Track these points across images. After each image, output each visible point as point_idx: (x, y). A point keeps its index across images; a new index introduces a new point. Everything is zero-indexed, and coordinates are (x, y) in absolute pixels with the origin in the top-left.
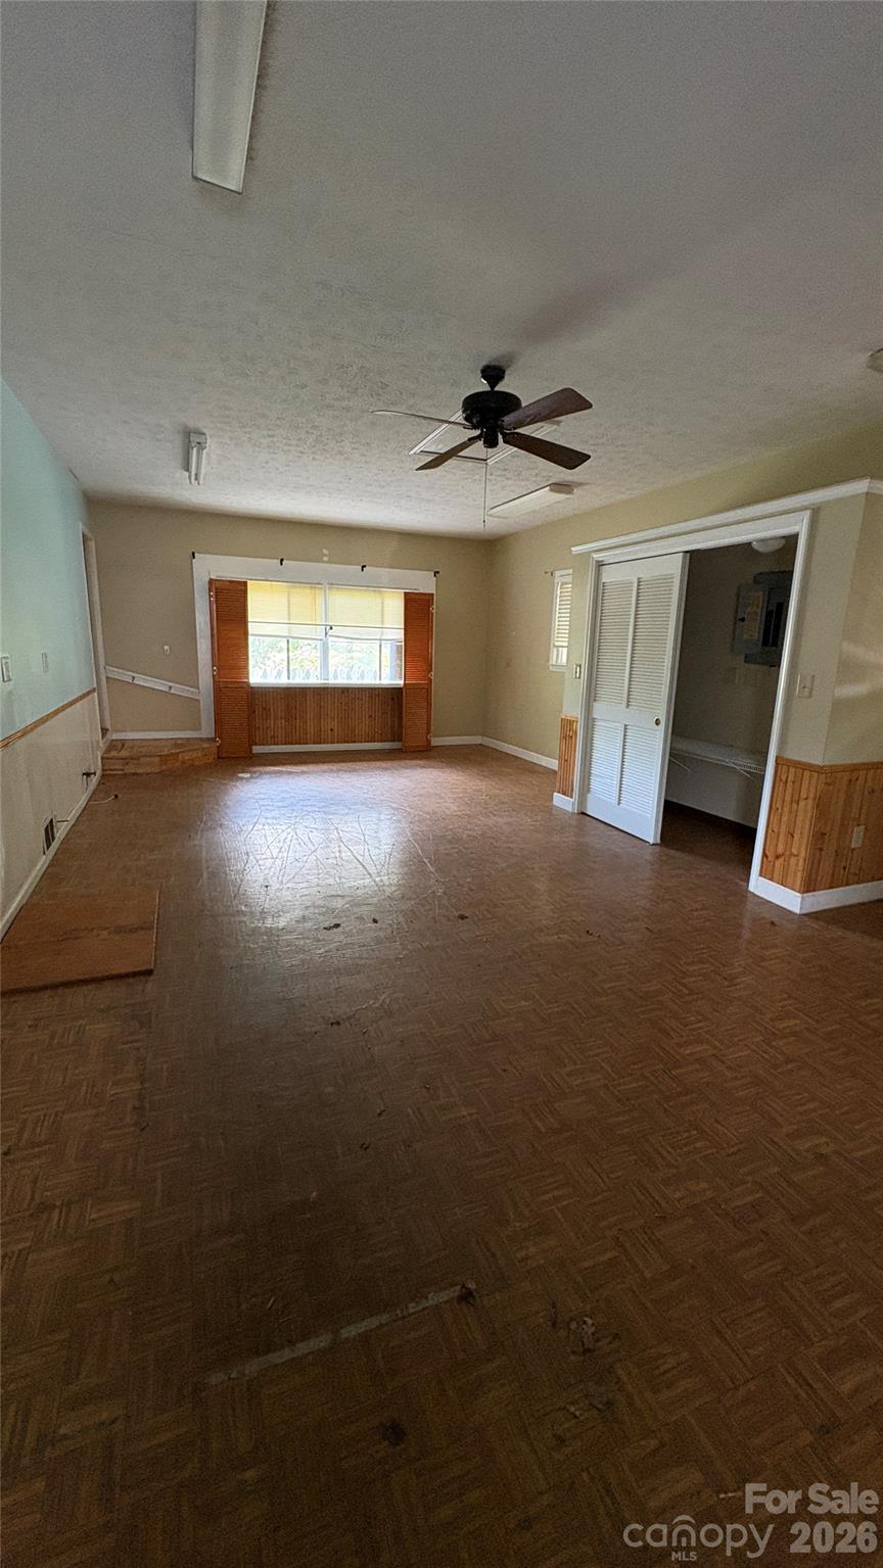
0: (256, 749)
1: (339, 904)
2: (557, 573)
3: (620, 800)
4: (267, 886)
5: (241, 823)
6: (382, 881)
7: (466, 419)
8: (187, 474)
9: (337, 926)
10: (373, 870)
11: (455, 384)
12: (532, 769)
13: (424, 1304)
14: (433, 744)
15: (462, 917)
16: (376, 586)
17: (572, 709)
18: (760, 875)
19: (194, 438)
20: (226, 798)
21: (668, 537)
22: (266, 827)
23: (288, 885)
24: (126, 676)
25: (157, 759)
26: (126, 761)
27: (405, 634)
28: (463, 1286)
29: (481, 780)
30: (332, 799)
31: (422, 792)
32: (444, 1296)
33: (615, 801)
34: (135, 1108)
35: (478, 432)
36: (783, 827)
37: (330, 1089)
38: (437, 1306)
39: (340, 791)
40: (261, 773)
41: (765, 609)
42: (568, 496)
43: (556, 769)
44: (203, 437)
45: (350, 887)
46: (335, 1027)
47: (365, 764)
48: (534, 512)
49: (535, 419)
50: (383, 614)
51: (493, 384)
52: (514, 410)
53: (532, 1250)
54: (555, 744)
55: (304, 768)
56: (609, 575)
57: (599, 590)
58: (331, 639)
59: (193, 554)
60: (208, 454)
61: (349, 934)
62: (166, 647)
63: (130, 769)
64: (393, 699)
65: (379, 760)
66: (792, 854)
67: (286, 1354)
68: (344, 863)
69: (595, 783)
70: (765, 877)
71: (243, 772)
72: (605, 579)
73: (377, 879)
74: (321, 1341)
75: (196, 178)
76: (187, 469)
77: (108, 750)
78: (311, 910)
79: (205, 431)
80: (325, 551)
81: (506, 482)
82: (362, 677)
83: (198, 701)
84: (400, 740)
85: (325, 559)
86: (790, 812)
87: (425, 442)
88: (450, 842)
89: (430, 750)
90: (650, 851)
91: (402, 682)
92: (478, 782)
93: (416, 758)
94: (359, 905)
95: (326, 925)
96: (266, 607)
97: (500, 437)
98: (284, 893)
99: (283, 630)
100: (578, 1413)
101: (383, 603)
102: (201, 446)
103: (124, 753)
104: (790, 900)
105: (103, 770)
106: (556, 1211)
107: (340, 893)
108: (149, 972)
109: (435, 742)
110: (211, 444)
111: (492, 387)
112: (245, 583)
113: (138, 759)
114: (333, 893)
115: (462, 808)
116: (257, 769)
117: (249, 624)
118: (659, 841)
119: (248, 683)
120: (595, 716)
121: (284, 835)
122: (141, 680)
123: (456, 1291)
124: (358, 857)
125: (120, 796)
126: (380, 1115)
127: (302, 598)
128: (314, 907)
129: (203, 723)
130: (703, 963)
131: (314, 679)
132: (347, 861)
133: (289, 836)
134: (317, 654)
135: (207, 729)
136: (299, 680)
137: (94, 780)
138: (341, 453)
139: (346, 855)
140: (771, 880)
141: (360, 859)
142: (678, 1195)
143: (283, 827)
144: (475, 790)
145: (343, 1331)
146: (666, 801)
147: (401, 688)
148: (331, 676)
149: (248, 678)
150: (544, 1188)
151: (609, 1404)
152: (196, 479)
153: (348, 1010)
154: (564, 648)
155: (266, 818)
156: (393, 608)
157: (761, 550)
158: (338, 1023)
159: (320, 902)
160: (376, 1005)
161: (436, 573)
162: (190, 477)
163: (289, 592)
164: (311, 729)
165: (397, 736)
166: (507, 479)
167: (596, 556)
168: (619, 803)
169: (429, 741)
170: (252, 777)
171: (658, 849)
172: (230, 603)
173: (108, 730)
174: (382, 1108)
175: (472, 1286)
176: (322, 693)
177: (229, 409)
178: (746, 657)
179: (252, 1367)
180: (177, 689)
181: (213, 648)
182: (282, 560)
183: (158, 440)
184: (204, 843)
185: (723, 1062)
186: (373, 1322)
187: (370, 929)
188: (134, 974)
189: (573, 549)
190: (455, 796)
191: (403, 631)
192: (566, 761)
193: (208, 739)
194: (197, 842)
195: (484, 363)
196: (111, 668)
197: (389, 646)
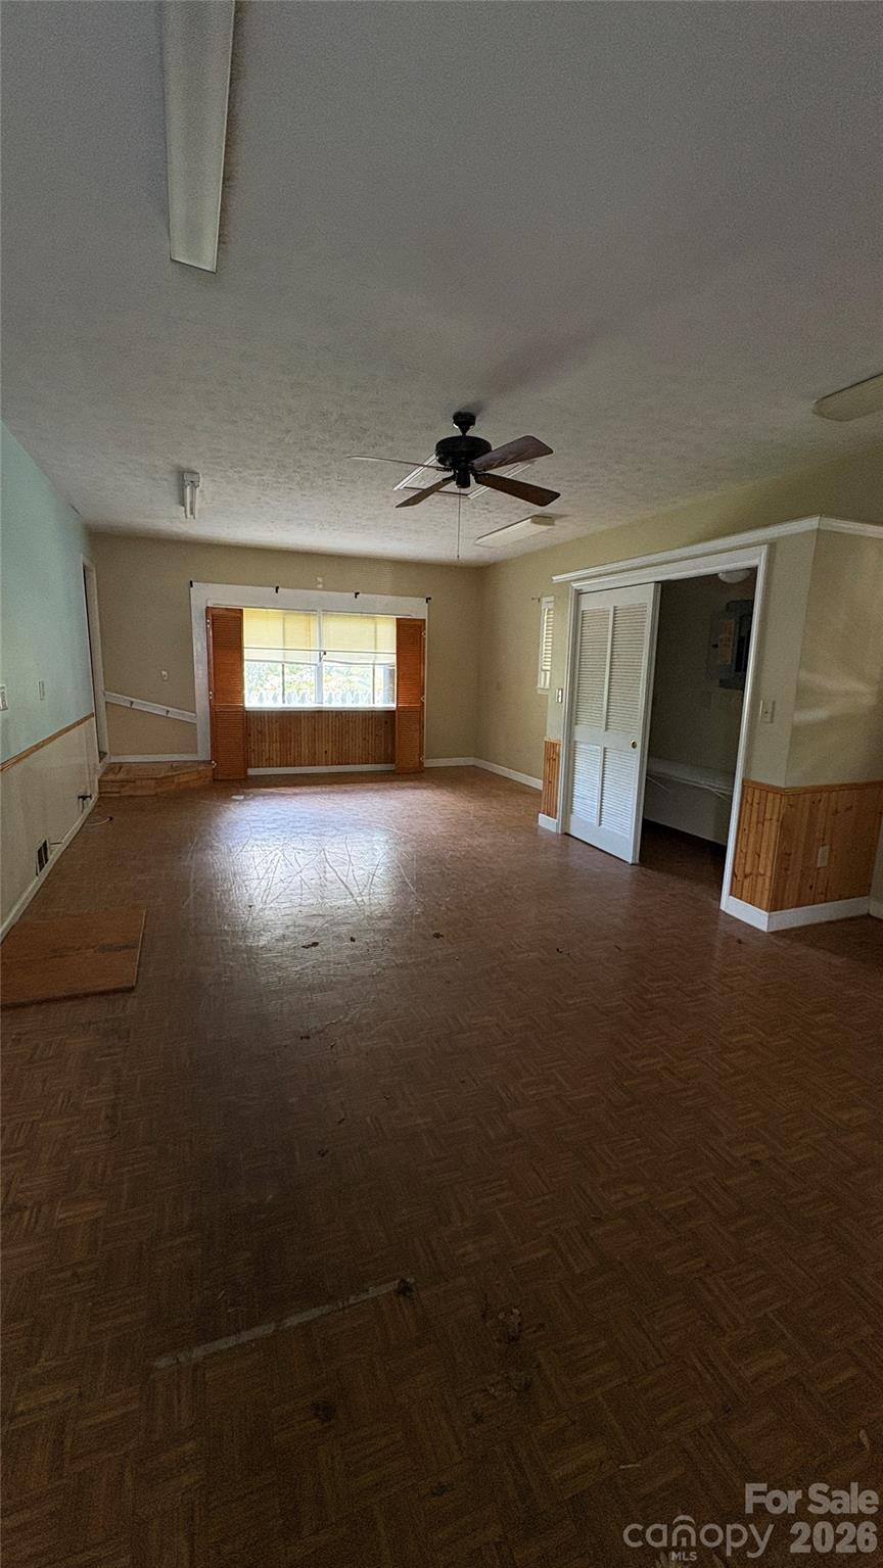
0: (252, 772)
1: (318, 923)
2: (544, 600)
3: (601, 821)
4: (250, 906)
5: (230, 845)
6: (363, 901)
7: (440, 461)
8: (183, 508)
9: (315, 944)
10: (355, 890)
11: (430, 428)
12: (523, 790)
13: (364, 1297)
14: (425, 766)
15: (437, 936)
16: (370, 612)
17: (555, 733)
18: (730, 895)
19: (188, 478)
20: (219, 820)
21: (642, 567)
22: (255, 848)
23: (272, 905)
24: (123, 700)
25: (153, 782)
26: (123, 783)
27: (397, 658)
28: (403, 1281)
29: (470, 802)
30: (322, 821)
31: (411, 813)
32: (384, 1289)
33: (595, 822)
34: (107, 1117)
35: (451, 474)
36: (751, 846)
37: (293, 1100)
38: (375, 1299)
39: (330, 813)
40: (256, 796)
41: (737, 635)
42: (549, 527)
43: (541, 789)
44: (196, 476)
45: (331, 907)
46: (305, 1040)
47: (358, 786)
48: (519, 541)
49: (503, 462)
50: (376, 640)
51: (464, 429)
52: (484, 453)
53: (470, 1248)
54: (540, 764)
55: (297, 790)
56: (587, 604)
57: (578, 618)
58: (325, 663)
59: (191, 582)
60: (201, 491)
61: (327, 953)
62: (164, 673)
63: (127, 791)
64: (386, 723)
65: (372, 782)
66: (758, 875)
67: (232, 1341)
68: (328, 884)
69: (577, 805)
70: (735, 896)
71: (236, 795)
72: (584, 607)
73: (359, 899)
74: (265, 1330)
75: (172, 260)
76: (183, 504)
77: (105, 773)
78: (291, 929)
79: (198, 471)
80: (320, 579)
81: (489, 515)
82: (357, 700)
83: (195, 724)
84: (393, 762)
85: (320, 586)
86: (757, 832)
87: (407, 479)
88: (433, 863)
89: (423, 772)
90: (629, 871)
91: (394, 705)
92: (467, 804)
93: (407, 780)
94: (338, 924)
95: (304, 944)
96: (262, 634)
97: (472, 478)
98: (267, 912)
99: (278, 656)
100: (497, 1394)
101: (376, 629)
102: (194, 485)
103: (121, 776)
104: (757, 918)
105: (100, 793)
106: (497, 1212)
107: (321, 913)
108: (131, 989)
109: (428, 763)
110: (203, 482)
111: (464, 432)
112: (241, 611)
113: (134, 782)
114: (315, 913)
115: (449, 829)
116: (251, 790)
117: (245, 650)
118: (637, 861)
119: (243, 707)
120: (577, 739)
121: (271, 857)
122: (139, 704)
123: (394, 1285)
124: (341, 877)
125: (115, 818)
126: (340, 1122)
127: (297, 624)
128: (295, 926)
129: (199, 748)
130: (667, 980)
131: (310, 704)
132: (331, 882)
133: (277, 857)
134: (311, 678)
135: (203, 752)
136: (295, 703)
137: (91, 803)
138: (329, 490)
139: (330, 875)
140: (740, 899)
141: (344, 879)
142: (613, 1198)
143: (271, 849)
144: (462, 811)
145: (285, 1321)
146: (644, 820)
147: (394, 712)
148: (325, 698)
149: (243, 702)
150: (488, 1191)
151: (528, 1386)
152: (192, 513)
153: (319, 1025)
154: (549, 673)
155: (256, 840)
156: (386, 634)
157: (727, 580)
158: (308, 1037)
159: (300, 922)
160: (347, 1020)
161: (428, 599)
162: (185, 511)
163: (284, 619)
164: (305, 751)
165: (390, 759)
166: (490, 512)
167: (575, 585)
168: (600, 824)
169: (421, 763)
170: (245, 799)
171: (637, 868)
172: (227, 631)
173: (106, 754)
174: (343, 1117)
175: (410, 1280)
176: (318, 716)
177: (219, 450)
178: (721, 681)
179: (198, 1353)
180: (174, 713)
181: (209, 673)
182: (277, 588)
183: (154, 479)
184: (194, 866)
185: (673, 1074)
186: (316, 1312)
187: (347, 947)
188: (116, 991)
189: (554, 578)
190: (442, 817)
191: (395, 656)
192: (550, 782)
193: (204, 762)
194: (186, 864)
195: (455, 410)
196: (110, 693)
197: (382, 670)
